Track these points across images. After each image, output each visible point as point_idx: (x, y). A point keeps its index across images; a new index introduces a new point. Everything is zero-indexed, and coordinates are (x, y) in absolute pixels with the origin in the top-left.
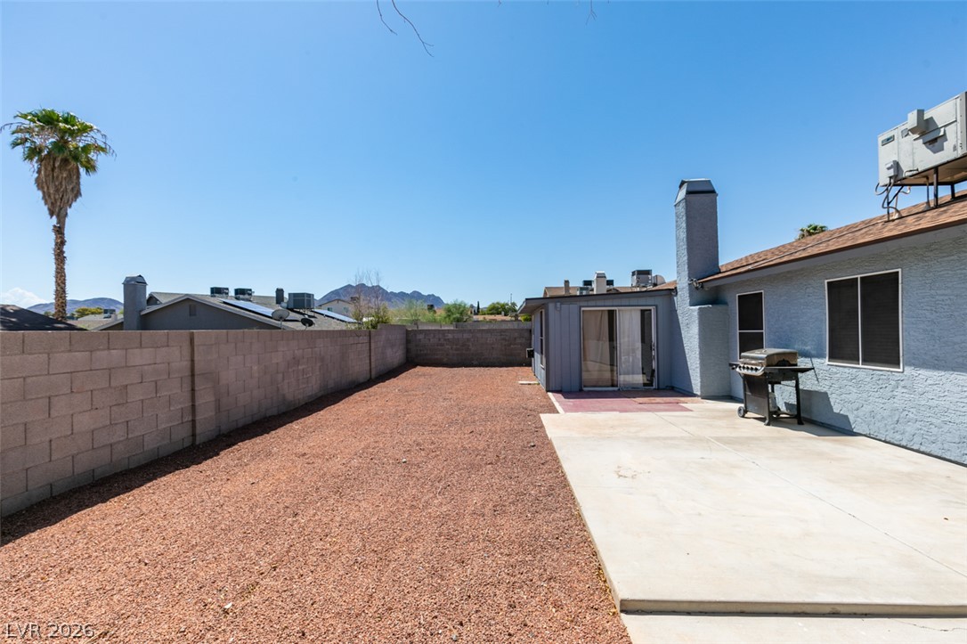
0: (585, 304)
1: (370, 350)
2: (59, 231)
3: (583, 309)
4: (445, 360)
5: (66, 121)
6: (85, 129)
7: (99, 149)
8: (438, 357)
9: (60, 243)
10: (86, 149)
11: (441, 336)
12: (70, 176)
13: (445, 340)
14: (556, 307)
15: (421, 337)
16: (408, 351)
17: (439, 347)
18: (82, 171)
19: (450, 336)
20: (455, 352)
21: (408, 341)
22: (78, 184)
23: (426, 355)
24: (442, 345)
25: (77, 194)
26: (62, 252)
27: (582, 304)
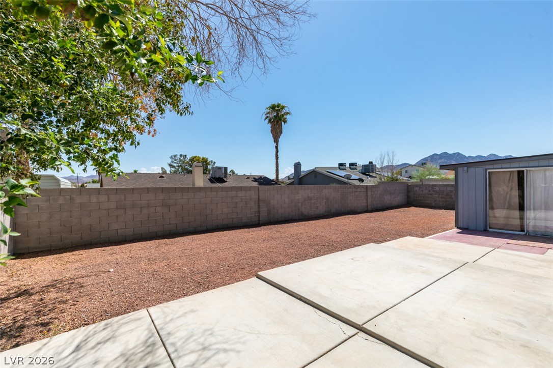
0: (491, 167)
1: (367, 195)
2: (277, 148)
3: (488, 171)
4: (434, 204)
5: (278, 106)
6: (283, 107)
7: (288, 113)
8: (429, 202)
9: (277, 152)
10: (283, 115)
11: (430, 189)
12: (279, 127)
13: (434, 191)
14: (463, 170)
15: (417, 189)
16: (408, 197)
17: (429, 196)
18: (283, 123)
19: (437, 189)
20: (441, 199)
21: (408, 192)
22: (282, 129)
23: (420, 200)
24: (431, 194)
25: (281, 133)
26: (278, 155)
27: (487, 167)
